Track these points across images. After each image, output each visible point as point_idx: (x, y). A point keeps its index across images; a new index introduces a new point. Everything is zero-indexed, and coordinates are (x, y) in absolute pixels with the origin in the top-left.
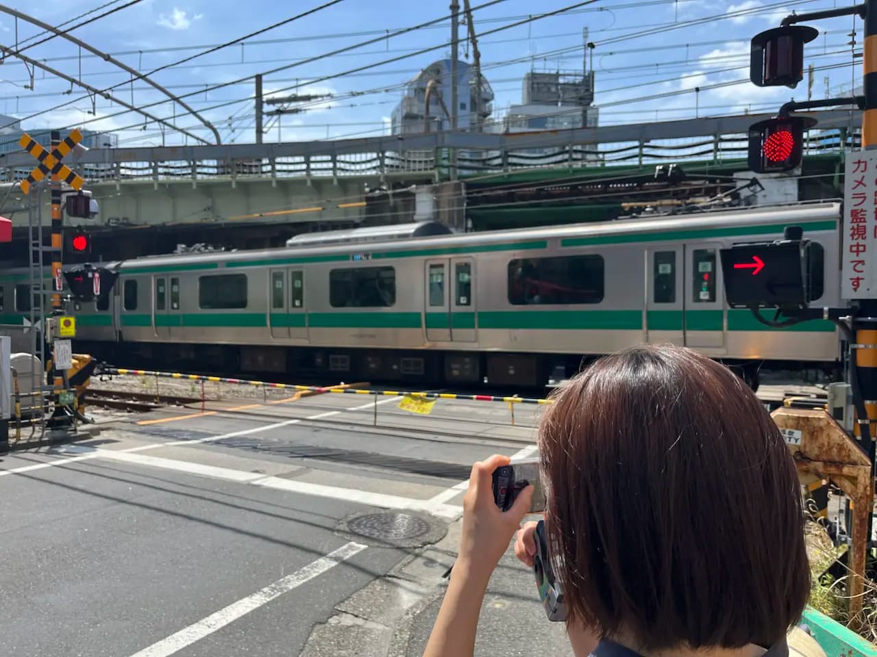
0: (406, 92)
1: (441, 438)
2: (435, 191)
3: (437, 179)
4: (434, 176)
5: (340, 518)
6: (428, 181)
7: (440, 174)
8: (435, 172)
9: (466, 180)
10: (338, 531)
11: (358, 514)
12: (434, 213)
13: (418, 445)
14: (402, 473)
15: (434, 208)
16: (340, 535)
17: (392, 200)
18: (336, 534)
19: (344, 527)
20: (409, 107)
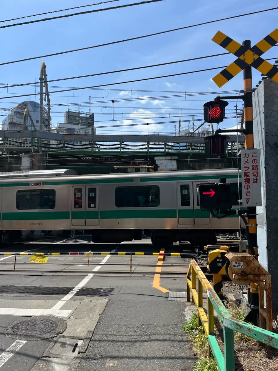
0: (10, 113)
1: (45, 274)
2: (32, 157)
3: (32, 151)
4: (31, 150)
5: (6, 326)
6: (27, 152)
7: (34, 149)
8: (32, 148)
9: (49, 153)
10: (8, 334)
11: (16, 322)
12: (30, 166)
13: (33, 279)
14: (31, 295)
15: (30, 164)
16: (10, 336)
17: (9, 160)
18: (7, 336)
19: (10, 331)
20: (11, 119)
